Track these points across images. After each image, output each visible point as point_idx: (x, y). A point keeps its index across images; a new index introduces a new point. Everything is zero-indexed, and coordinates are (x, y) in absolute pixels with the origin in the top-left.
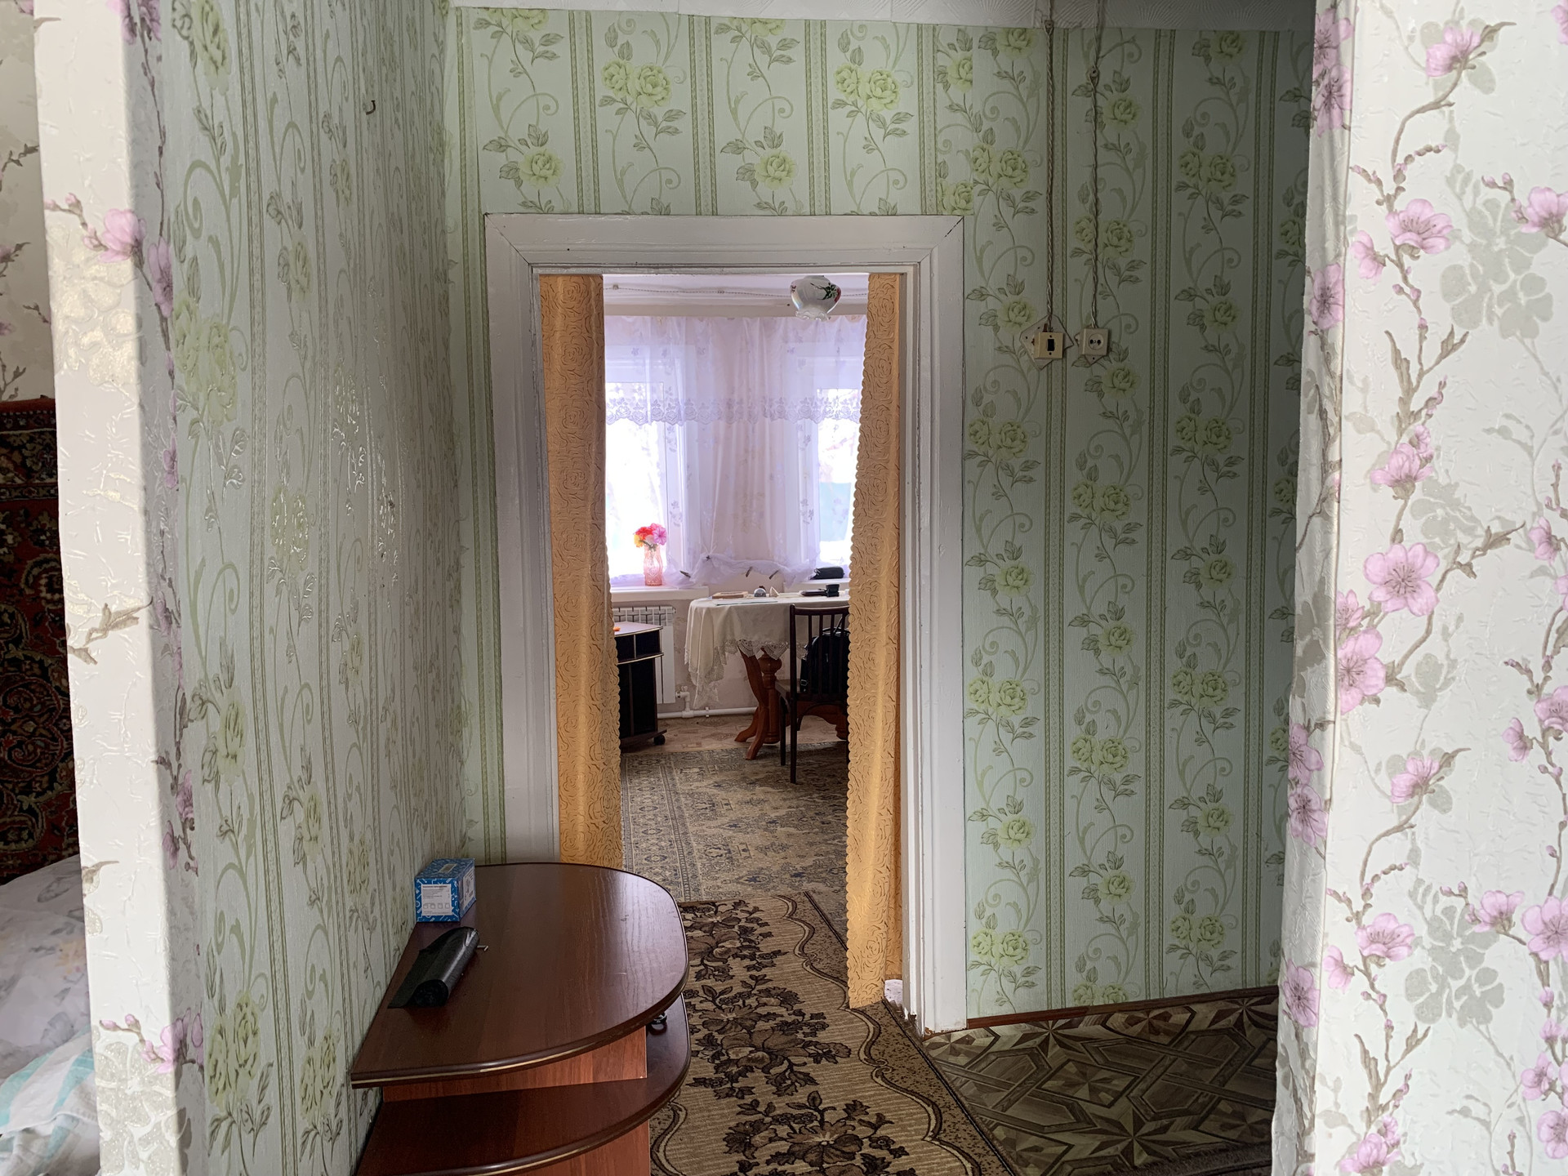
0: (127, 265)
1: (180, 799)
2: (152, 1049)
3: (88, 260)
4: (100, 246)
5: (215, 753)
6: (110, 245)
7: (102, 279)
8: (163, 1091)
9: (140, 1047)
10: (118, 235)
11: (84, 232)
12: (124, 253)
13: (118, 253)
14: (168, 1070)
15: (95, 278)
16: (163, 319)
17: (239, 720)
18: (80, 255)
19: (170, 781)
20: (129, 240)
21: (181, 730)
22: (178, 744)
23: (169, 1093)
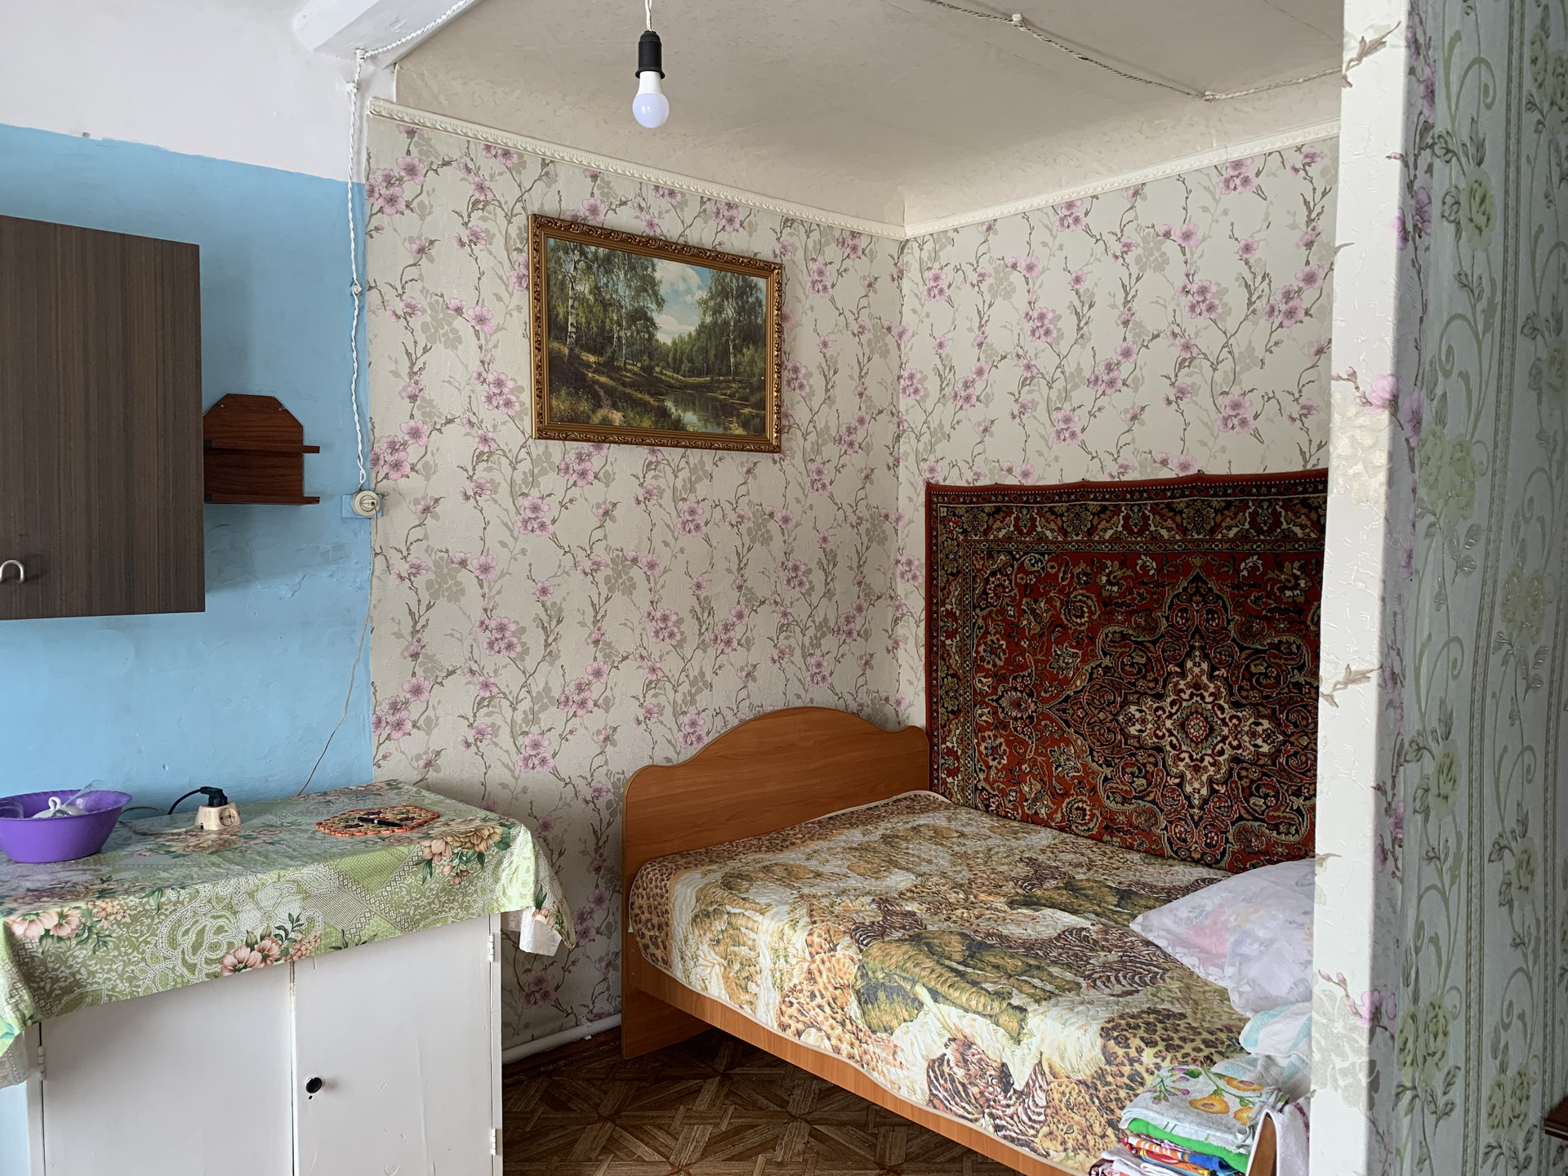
0: (1384, 416)
1: (1392, 820)
2: (1353, 1005)
3: (1357, 413)
4: (1368, 403)
5: (1427, 790)
6: (1373, 401)
7: (1365, 427)
8: (1360, 1040)
9: (1345, 999)
10: (1380, 394)
11: (1357, 394)
12: (1384, 407)
13: (1378, 407)
14: (1366, 1026)
15: (1361, 427)
16: (1411, 449)
17: (1453, 768)
18: (1352, 411)
19: (1385, 805)
20: (1388, 396)
21: (1397, 767)
22: (1394, 777)
23: (1364, 1043)
